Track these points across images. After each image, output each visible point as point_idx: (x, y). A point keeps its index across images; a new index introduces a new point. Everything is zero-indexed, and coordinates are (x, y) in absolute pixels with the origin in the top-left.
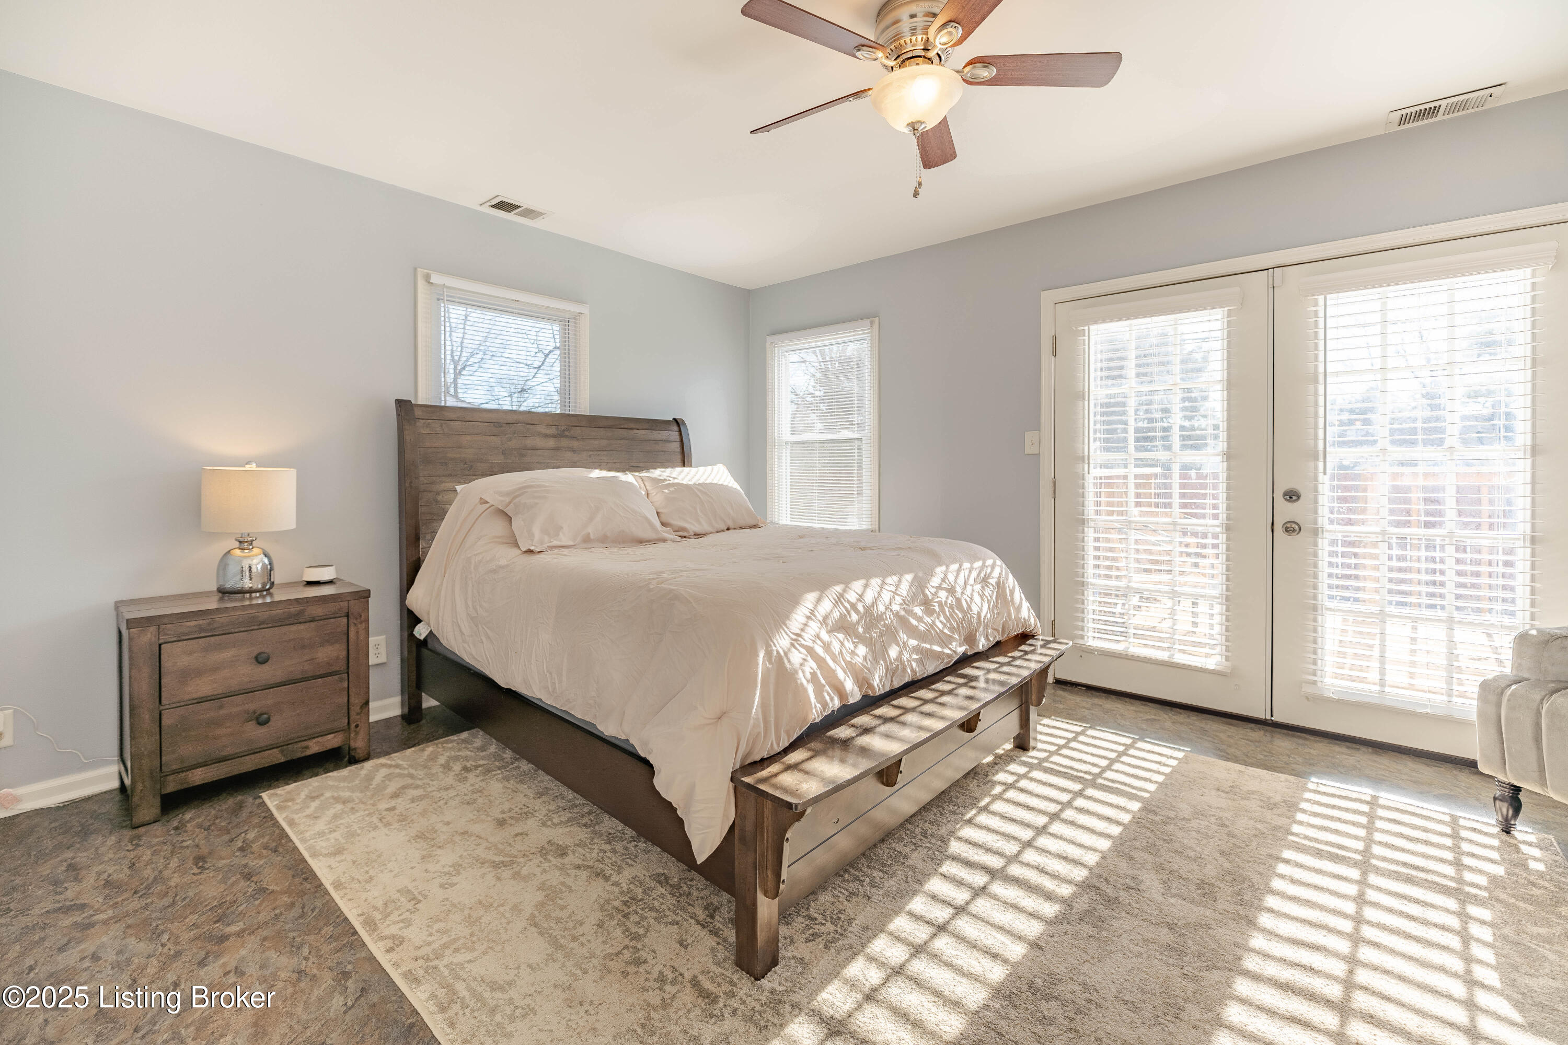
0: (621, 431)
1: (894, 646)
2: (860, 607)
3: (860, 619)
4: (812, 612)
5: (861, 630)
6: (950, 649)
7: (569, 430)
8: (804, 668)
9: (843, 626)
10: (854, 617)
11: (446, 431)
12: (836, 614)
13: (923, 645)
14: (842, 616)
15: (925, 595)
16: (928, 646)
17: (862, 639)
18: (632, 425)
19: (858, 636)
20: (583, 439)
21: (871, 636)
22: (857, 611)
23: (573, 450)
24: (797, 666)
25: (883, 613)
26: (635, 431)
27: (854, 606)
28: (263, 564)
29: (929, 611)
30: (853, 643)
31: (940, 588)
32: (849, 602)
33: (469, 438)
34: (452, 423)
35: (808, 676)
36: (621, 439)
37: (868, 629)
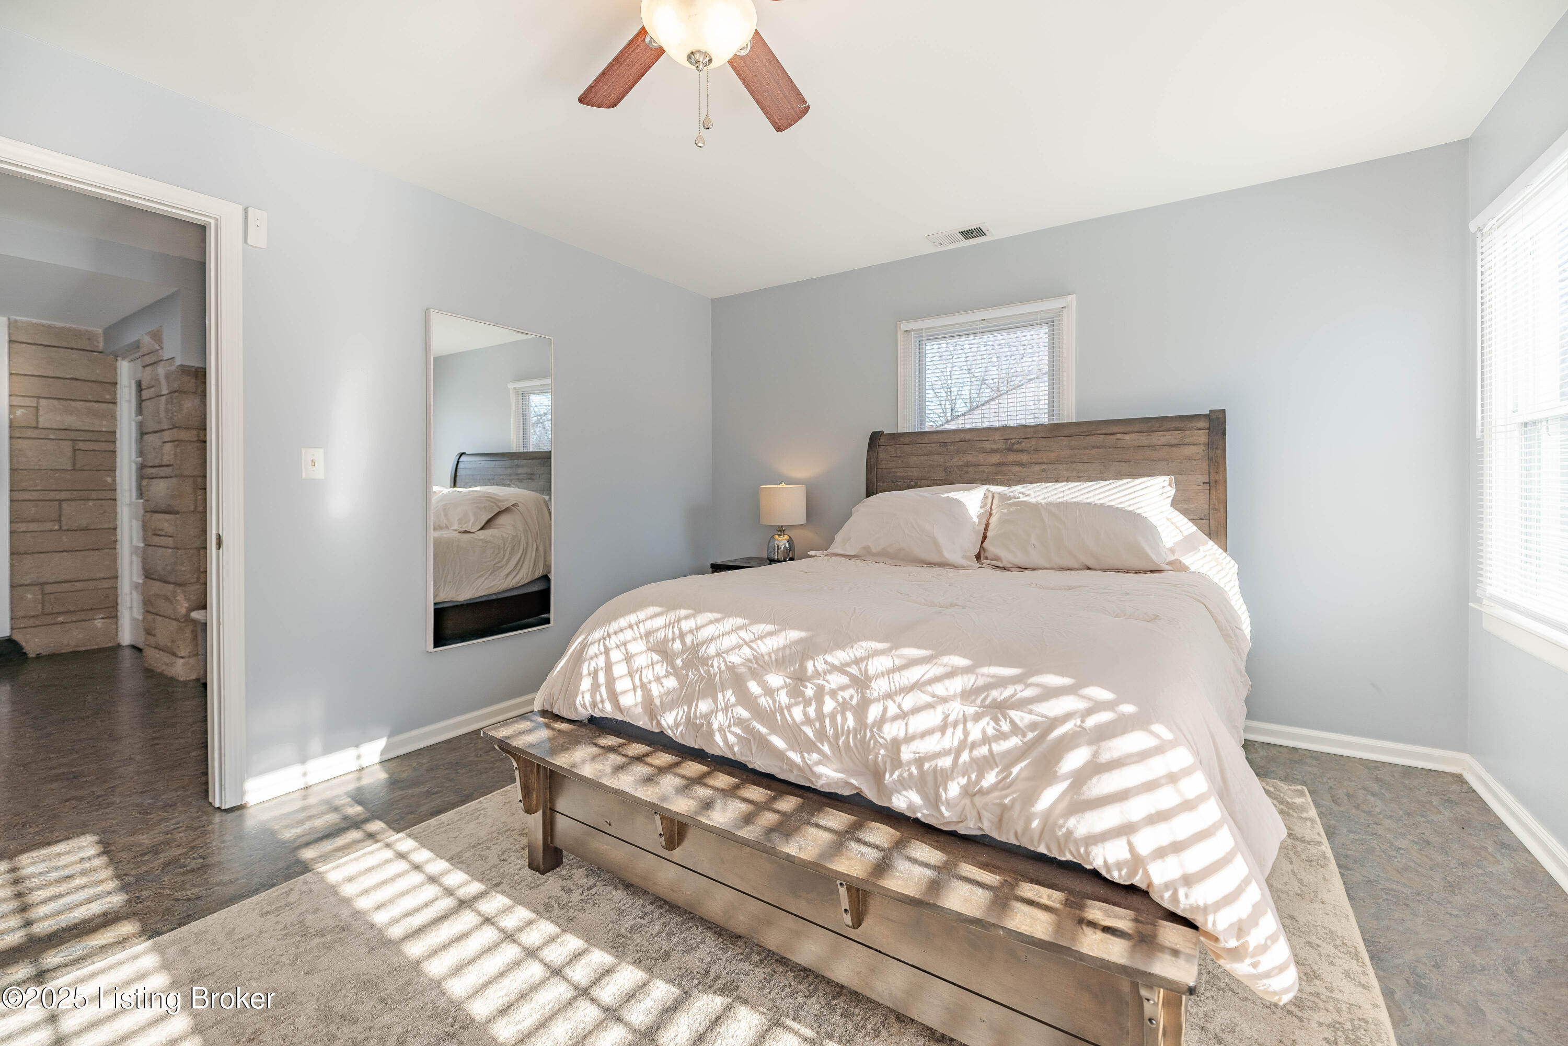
0: (1094, 438)
1: (710, 700)
2: (688, 639)
3: (683, 652)
4: (637, 624)
5: (679, 662)
6: (803, 758)
7: (1018, 443)
8: (592, 662)
9: (662, 649)
10: (677, 645)
11: (899, 454)
12: (661, 635)
13: (755, 724)
14: (665, 640)
15: (803, 668)
16: (764, 730)
17: (675, 672)
18: (1115, 429)
19: (673, 666)
20: (1036, 451)
21: (687, 675)
22: (683, 642)
23: (1022, 465)
24: (588, 657)
25: (712, 657)
26: (1119, 436)
27: (682, 636)
28: (785, 547)
29: (796, 692)
30: (667, 671)
31: (840, 669)
32: (680, 629)
33: (915, 458)
34: (905, 447)
35: (592, 669)
36: (1093, 448)
37: (688, 665)
